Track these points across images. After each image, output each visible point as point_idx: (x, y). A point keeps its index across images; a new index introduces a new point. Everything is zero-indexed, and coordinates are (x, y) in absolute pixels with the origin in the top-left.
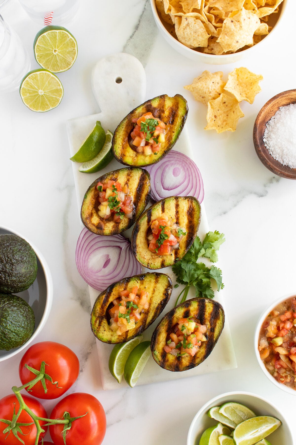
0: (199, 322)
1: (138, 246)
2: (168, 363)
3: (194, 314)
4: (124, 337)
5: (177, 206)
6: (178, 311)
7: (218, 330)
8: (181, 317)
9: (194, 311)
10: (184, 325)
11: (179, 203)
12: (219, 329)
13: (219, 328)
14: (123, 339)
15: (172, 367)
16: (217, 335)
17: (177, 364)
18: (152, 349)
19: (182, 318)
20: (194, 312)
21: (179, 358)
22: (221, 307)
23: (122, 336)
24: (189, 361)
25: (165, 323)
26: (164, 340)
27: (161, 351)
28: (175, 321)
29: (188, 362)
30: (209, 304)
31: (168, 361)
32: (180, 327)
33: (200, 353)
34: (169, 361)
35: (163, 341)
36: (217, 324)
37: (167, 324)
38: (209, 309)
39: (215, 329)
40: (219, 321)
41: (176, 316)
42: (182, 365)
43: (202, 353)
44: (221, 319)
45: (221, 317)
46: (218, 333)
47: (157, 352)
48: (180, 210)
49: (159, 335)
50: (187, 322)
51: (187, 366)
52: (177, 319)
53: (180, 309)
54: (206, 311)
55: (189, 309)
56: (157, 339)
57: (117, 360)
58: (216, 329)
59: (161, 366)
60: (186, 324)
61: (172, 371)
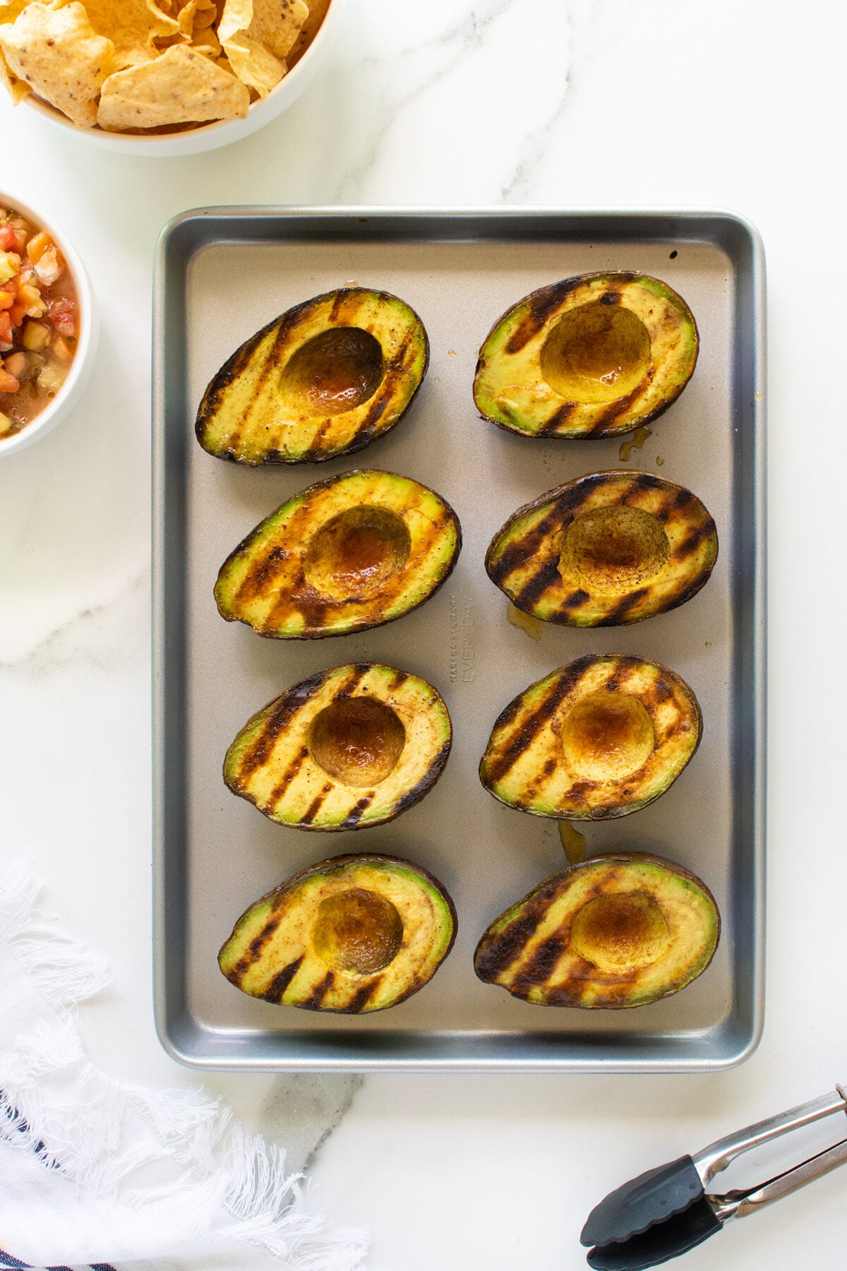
7: (530, 521)
12: (528, 521)
31: (690, 529)
34: (689, 525)
37: (633, 608)
40: (515, 541)
43: (604, 495)
44: (509, 541)
46: (536, 513)
51: (655, 489)
55: (564, 608)
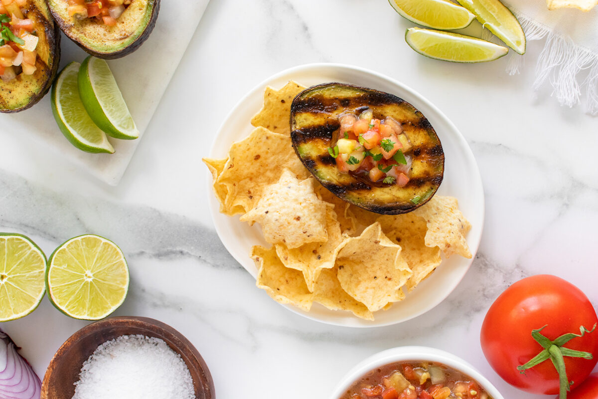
0: (336, 132)
3: (325, 146)
6: (326, 178)
8: (335, 169)
9: (319, 147)
10: (346, 161)
13: (337, 90)
15: (437, 162)
16: (353, 91)
17: (427, 153)
18: (410, 210)
19: (338, 168)
20: (320, 147)
21: (415, 153)
22: (298, 99)
24: (417, 132)
25: (354, 196)
26: (386, 190)
27: (410, 191)
28: (346, 180)
29: (419, 132)
30: (298, 122)
32: (353, 167)
33: (395, 114)
35: (390, 191)
36: (332, 97)
38: (305, 119)
39: (343, 98)
41: (337, 179)
42: (428, 143)
45: (317, 93)
47: (415, 197)
49: (381, 203)
50: (340, 157)
52: (341, 176)
53: (322, 175)
54: (311, 124)
56: (389, 205)
58: (342, 96)
59: (440, 183)
60: (344, 157)
61: (444, 159)
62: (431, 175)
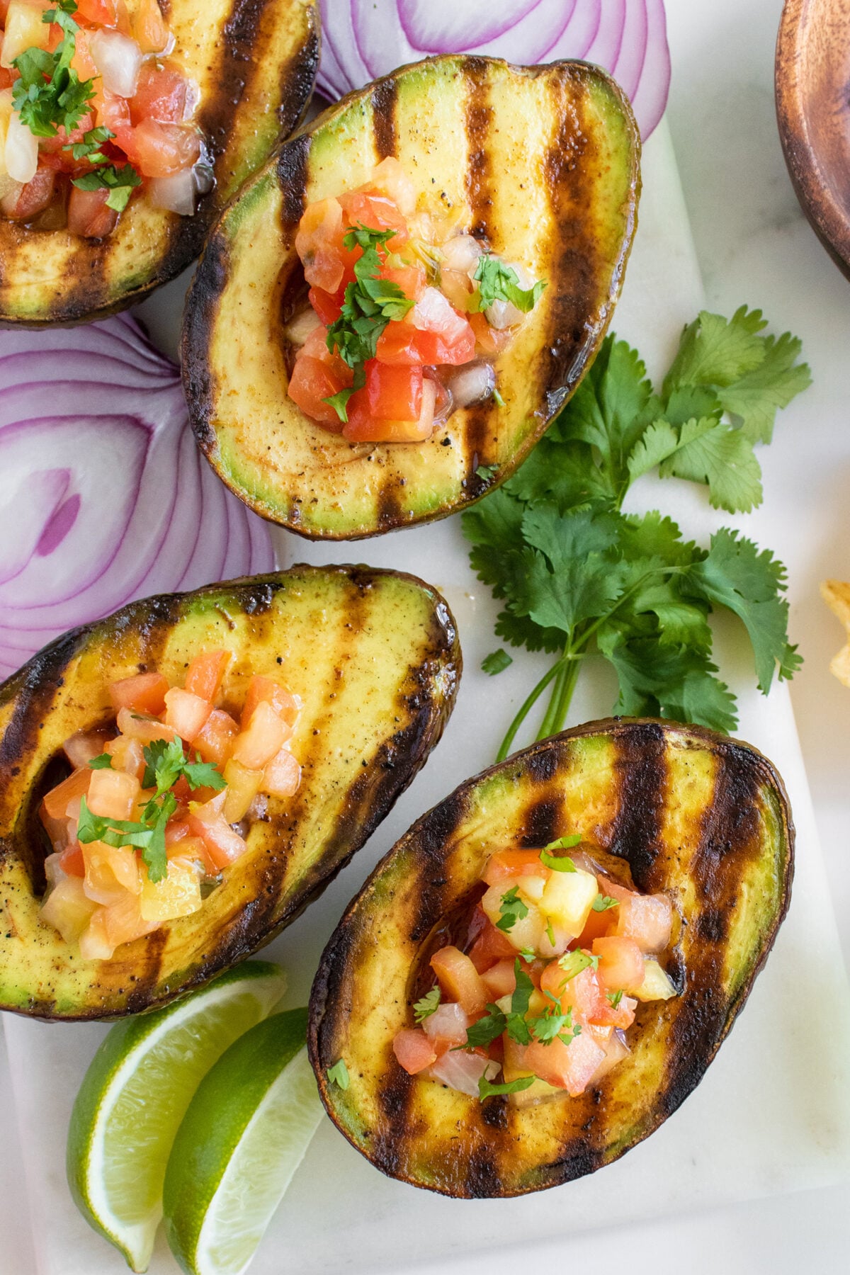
0: (627, 874)
1: (223, 383)
2: (424, 1145)
3: (589, 825)
4: (139, 973)
5: (480, 119)
6: (484, 802)
8: (505, 840)
9: (591, 806)
10: (517, 888)
11: (495, 99)
13: (760, 911)
14: (129, 986)
15: (449, 1170)
16: (743, 961)
17: (483, 1148)
18: (315, 1049)
19: (509, 849)
20: (591, 810)
21: (494, 1113)
22: (765, 779)
23: (125, 971)
24: (559, 1132)
25: (404, 882)
26: (399, 991)
27: (376, 1065)
28: (463, 869)
29: (557, 1138)
30: (692, 757)
32: (492, 904)
33: (633, 1075)
35: (391, 998)
36: (744, 887)
38: (691, 786)
39: (732, 923)
41: (470, 839)
42: (515, 1156)
45: (768, 845)
47: (354, 1074)
48: (500, 143)
49: (361, 959)
50: (537, 873)
52: (478, 853)
53: (498, 792)
54: (671, 802)
56: (346, 990)
57: (109, 1123)
58: (737, 919)
59: (377, 1163)
60: (533, 886)
61: (452, 1194)
62: (410, 1143)
